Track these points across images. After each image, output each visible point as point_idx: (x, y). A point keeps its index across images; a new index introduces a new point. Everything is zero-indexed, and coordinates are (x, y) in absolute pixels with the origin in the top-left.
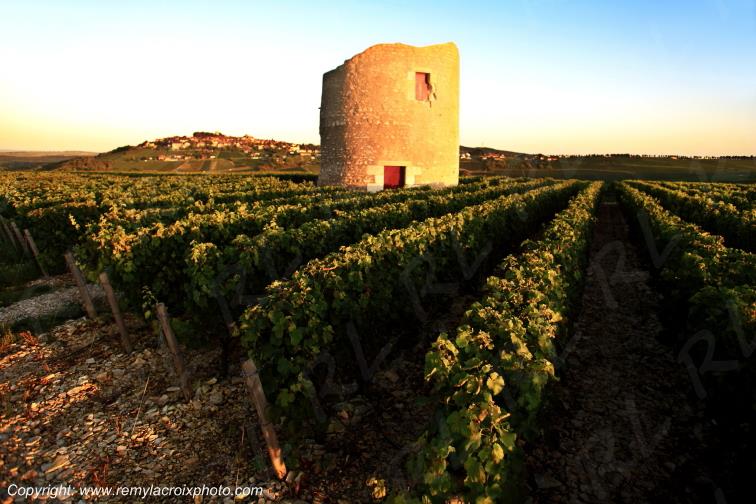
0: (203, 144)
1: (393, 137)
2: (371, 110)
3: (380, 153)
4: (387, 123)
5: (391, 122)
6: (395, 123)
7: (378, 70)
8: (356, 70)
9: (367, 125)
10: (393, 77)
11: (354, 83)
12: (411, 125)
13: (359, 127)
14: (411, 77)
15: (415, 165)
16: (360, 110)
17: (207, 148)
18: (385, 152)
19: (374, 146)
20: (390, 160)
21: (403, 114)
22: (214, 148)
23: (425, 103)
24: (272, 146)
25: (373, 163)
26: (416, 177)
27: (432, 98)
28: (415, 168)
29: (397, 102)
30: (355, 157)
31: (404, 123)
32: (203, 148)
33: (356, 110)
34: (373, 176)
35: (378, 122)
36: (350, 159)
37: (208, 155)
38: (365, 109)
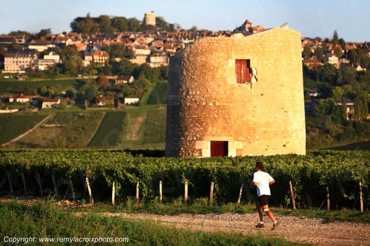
0: (100, 58)
1: (216, 116)
2: (198, 93)
3: (205, 130)
4: (211, 104)
5: (214, 103)
6: (217, 104)
7: (204, 59)
8: (188, 59)
9: (195, 106)
10: (216, 65)
11: (186, 69)
12: (231, 105)
13: (190, 107)
14: (232, 63)
15: (237, 139)
16: (190, 93)
17: (116, 69)
18: (210, 129)
19: (201, 124)
20: (214, 135)
21: (225, 96)
22: (137, 71)
23: (246, 86)
24: (333, 60)
25: (200, 139)
26: (237, 150)
27: (253, 80)
28: (236, 143)
29: (219, 86)
30: (186, 133)
31: (225, 104)
32: (101, 71)
33: (187, 93)
34: (200, 150)
35: (204, 103)
36: (183, 135)
37: (119, 94)
38: (194, 92)
